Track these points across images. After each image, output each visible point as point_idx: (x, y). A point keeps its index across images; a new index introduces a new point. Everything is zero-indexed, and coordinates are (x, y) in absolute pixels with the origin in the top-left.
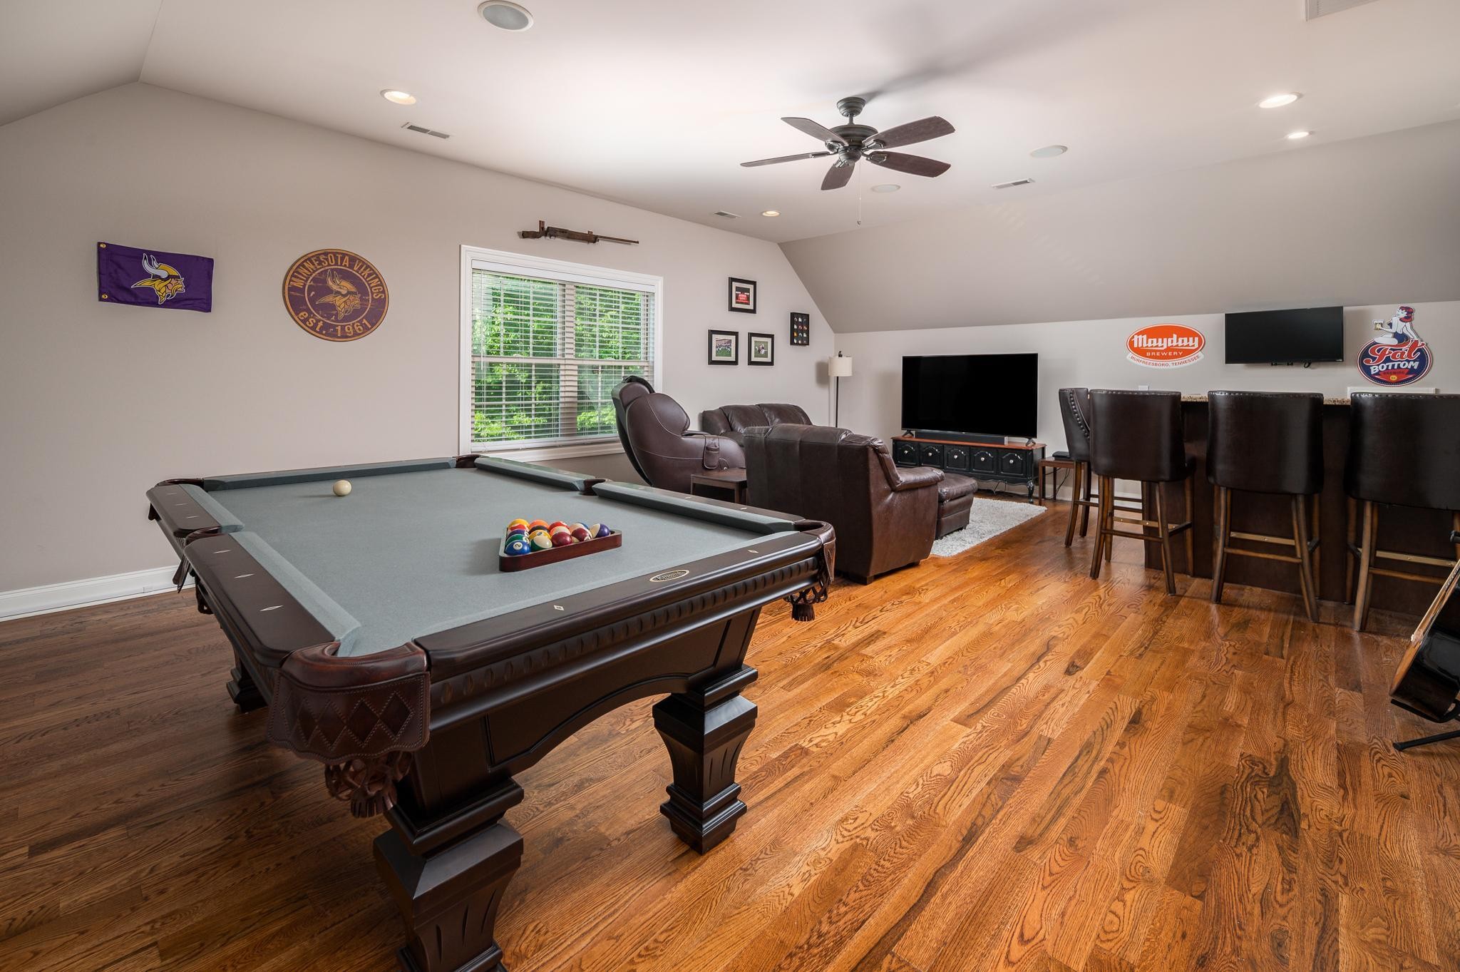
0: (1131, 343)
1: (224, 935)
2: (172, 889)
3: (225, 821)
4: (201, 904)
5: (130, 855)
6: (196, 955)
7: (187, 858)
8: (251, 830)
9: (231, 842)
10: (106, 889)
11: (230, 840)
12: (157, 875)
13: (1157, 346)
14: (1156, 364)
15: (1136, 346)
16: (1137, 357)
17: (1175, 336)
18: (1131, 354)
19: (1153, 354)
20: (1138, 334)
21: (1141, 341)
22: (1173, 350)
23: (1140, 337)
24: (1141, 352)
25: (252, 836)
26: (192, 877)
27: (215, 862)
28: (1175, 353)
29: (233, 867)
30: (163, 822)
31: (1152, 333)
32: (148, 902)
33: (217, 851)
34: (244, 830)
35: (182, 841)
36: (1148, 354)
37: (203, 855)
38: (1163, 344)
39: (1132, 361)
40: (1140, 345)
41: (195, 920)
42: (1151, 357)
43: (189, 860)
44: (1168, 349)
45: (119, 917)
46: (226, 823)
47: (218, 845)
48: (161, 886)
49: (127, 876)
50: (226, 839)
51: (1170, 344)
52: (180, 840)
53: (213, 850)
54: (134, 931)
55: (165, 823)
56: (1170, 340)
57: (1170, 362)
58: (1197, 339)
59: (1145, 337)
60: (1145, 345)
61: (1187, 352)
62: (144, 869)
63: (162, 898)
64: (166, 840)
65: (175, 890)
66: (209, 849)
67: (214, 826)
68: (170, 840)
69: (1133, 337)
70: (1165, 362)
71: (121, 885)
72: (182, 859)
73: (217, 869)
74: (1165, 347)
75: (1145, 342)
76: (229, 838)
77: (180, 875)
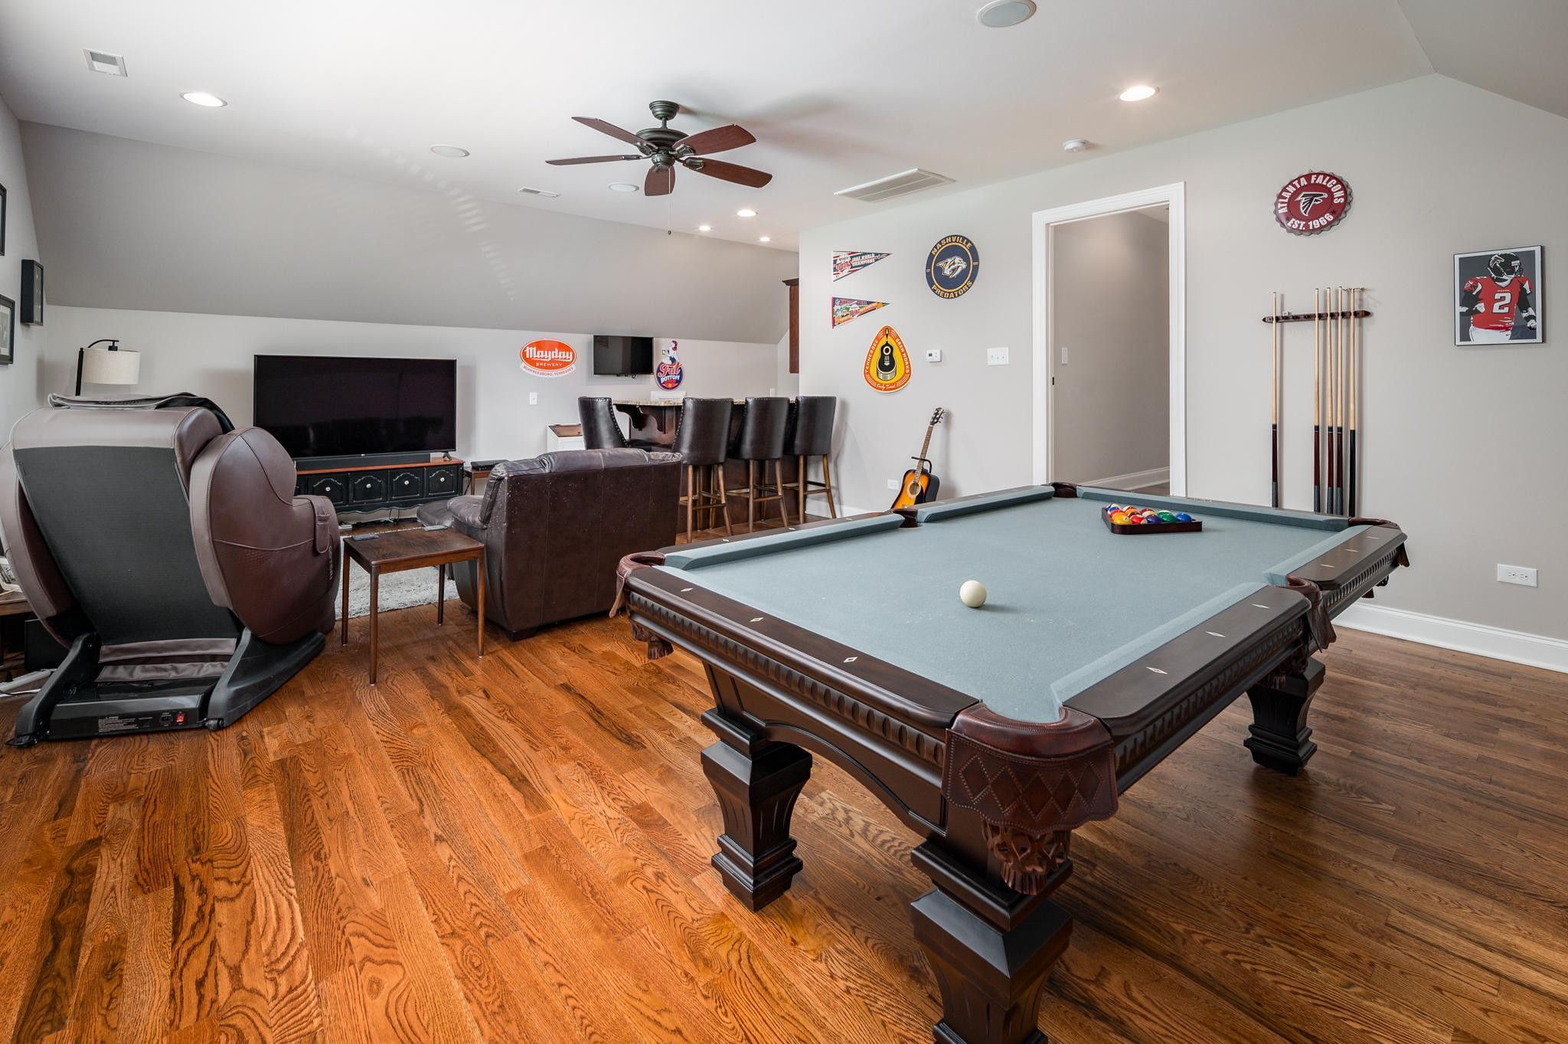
0: (524, 354)
1: (1339, 884)
2: (1347, 950)
3: (1250, 963)
4: (1335, 916)
5: (1358, 1027)
6: (1366, 892)
7: (1313, 964)
8: (1243, 930)
9: (1269, 938)
10: (1400, 1012)
11: (1267, 940)
12: (1349, 977)
13: (544, 358)
14: (543, 374)
15: (528, 357)
16: (529, 366)
17: (557, 350)
18: (523, 364)
19: (541, 364)
20: (530, 346)
21: (532, 352)
22: (556, 362)
23: (531, 348)
24: (531, 362)
25: (1249, 924)
26: (1324, 943)
27: (1296, 935)
28: (557, 364)
29: (1289, 917)
30: (1301, 1032)
31: (539, 345)
32: (1373, 960)
33: (1286, 943)
34: (1247, 936)
35: (1302, 986)
36: (537, 364)
37: (1299, 952)
38: (549, 356)
39: (524, 370)
40: (531, 357)
41: (1349, 911)
42: (540, 367)
43: (1313, 961)
44: (552, 361)
45: (1402, 973)
46: (1252, 960)
47: (1279, 946)
48: (1353, 962)
49: (1375, 1005)
50: (1269, 945)
51: (553, 357)
52: (1304, 990)
53: (1288, 947)
54: (1396, 948)
55: (1299, 1026)
56: (553, 352)
57: (553, 372)
58: (571, 353)
59: (535, 349)
60: (535, 356)
61: (565, 364)
62: (1355, 994)
63: (1360, 952)
64: (1315, 1004)
65: (1345, 947)
66: (1290, 952)
67: (1263, 969)
68: (1310, 1001)
69: (525, 349)
70: (549, 371)
71: (1385, 1001)
72: (1318, 967)
73: (1301, 928)
74: (550, 359)
75: (535, 353)
76: (1265, 943)
77: (1332, 955)
